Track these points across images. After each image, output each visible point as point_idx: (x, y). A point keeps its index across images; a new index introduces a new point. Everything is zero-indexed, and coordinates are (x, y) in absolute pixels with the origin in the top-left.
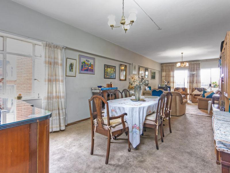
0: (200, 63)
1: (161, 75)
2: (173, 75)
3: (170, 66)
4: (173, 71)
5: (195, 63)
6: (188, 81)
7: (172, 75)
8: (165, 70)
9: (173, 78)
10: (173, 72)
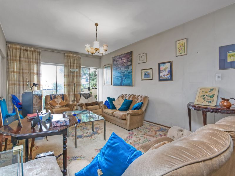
0: (80, 58)
1: (8, 68)
2: (38, 71)
3: (31, 51)
4: (39, 64)
5: (75, 55)
6: (65, 82)
7: (36, 71)
8: (18, 58)
9: (38, 76)
10: (37, 65)
